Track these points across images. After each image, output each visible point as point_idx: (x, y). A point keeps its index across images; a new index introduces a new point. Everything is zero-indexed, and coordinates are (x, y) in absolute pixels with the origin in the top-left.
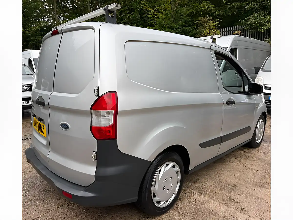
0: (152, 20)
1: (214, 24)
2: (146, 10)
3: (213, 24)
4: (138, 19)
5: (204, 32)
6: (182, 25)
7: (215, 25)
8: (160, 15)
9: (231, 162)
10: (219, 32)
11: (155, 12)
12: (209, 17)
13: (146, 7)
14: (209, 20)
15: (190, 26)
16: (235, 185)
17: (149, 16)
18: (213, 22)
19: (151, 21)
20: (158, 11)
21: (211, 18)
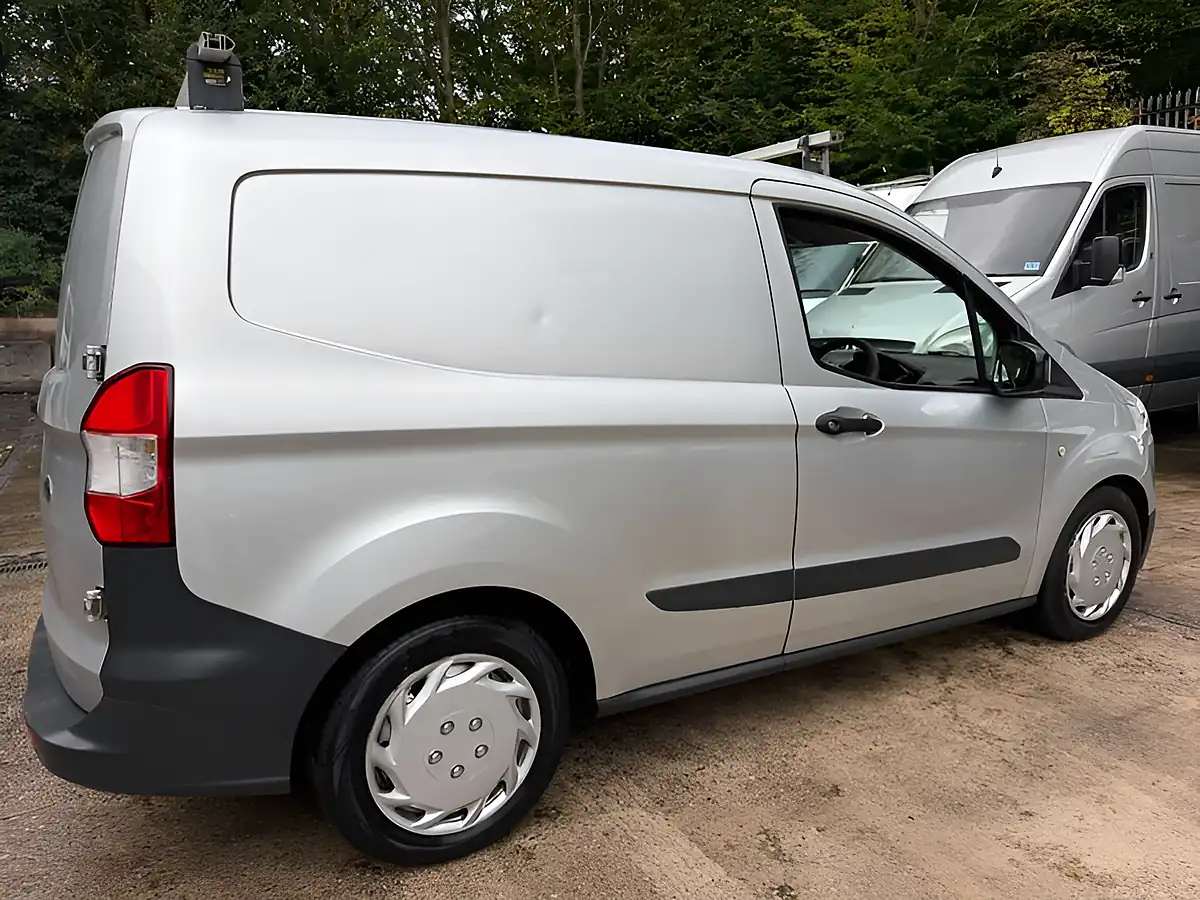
0: (830, 77)
1: (1103, 78)
2: (804, 39)
3: (1095, 79)
4: (772, 79)
5: (1052, 119)
6: (954, 93)
7: (1104, 85)
8: (858, 56)
9: (903, 690)
10: (1126, 112)
11: (840, 43)
12: (1082, 50)
13: (801, 25)
14: (1077, 62)
15: (992, 93)
16: (836, 790)
17: (813, 63)
18: (1097, 73)
19: (823, 81)
20: (851, 38)
21: (1092, 55)
